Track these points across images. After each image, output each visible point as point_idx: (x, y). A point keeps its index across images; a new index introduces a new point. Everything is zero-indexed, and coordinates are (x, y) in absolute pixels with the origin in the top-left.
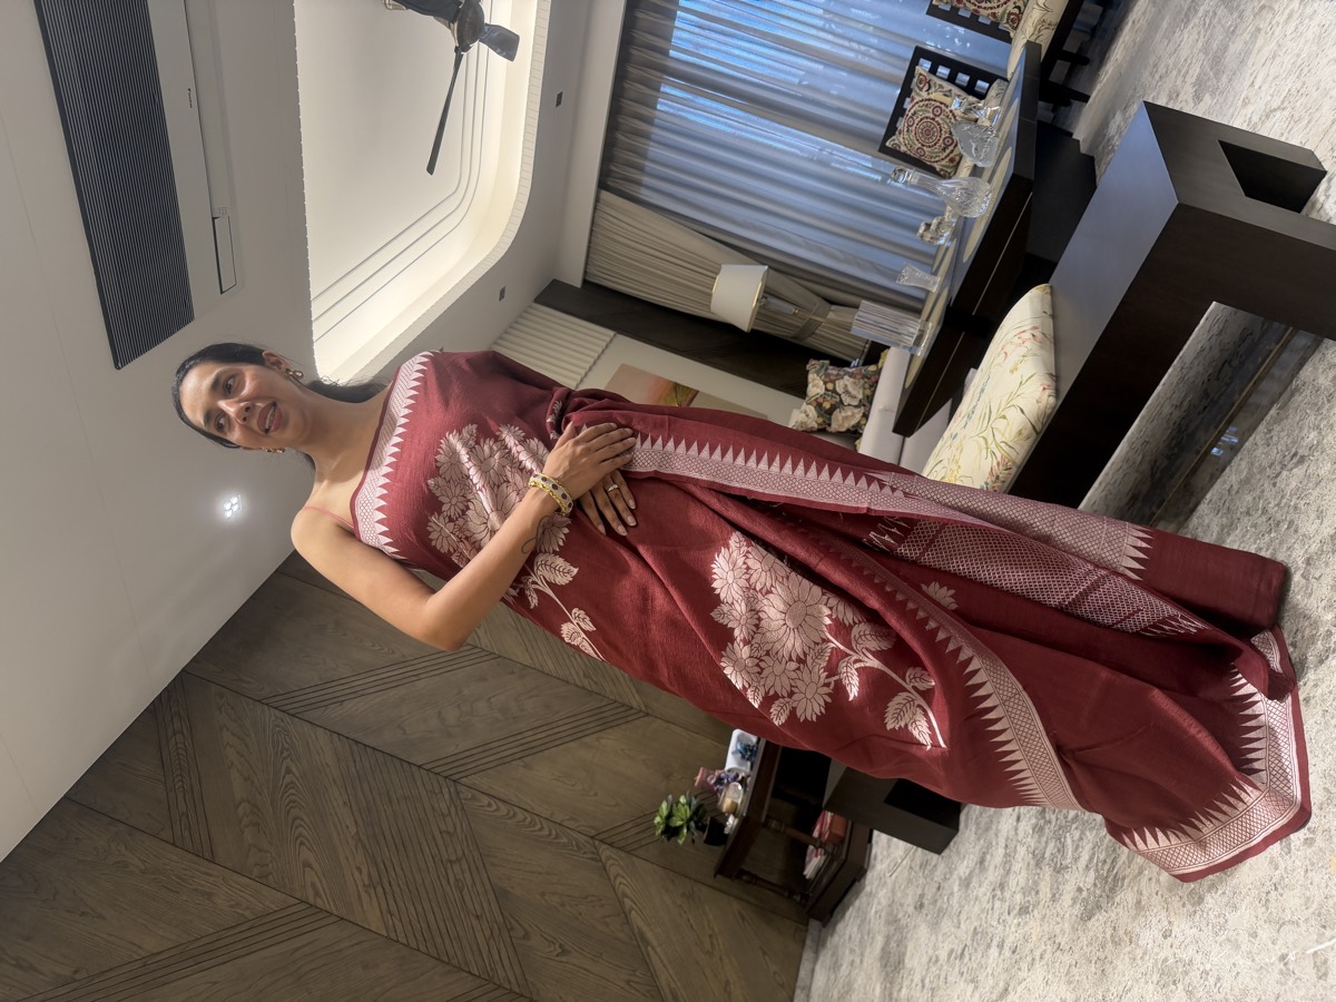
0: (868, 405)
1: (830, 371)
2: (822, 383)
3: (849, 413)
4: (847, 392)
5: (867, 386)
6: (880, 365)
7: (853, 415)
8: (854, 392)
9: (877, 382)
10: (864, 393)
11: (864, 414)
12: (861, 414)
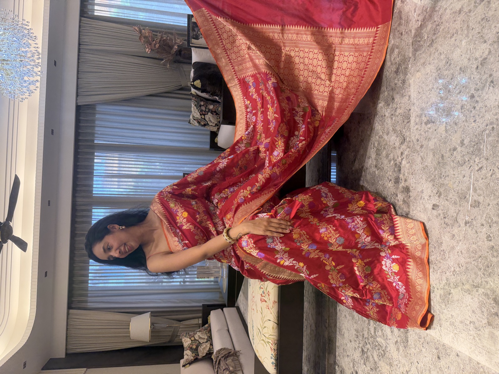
0: (211, 340)
1: (190, 334)
2: (189, 339)
3: (205, 346)
4: (200, 338)
5: (207, 333)
6: (209, 322)
7: (206, 346)
8: (203, 337)
9: (210, 330)
10: (207, 336)
11: (210, 344)
12: (209, 344)
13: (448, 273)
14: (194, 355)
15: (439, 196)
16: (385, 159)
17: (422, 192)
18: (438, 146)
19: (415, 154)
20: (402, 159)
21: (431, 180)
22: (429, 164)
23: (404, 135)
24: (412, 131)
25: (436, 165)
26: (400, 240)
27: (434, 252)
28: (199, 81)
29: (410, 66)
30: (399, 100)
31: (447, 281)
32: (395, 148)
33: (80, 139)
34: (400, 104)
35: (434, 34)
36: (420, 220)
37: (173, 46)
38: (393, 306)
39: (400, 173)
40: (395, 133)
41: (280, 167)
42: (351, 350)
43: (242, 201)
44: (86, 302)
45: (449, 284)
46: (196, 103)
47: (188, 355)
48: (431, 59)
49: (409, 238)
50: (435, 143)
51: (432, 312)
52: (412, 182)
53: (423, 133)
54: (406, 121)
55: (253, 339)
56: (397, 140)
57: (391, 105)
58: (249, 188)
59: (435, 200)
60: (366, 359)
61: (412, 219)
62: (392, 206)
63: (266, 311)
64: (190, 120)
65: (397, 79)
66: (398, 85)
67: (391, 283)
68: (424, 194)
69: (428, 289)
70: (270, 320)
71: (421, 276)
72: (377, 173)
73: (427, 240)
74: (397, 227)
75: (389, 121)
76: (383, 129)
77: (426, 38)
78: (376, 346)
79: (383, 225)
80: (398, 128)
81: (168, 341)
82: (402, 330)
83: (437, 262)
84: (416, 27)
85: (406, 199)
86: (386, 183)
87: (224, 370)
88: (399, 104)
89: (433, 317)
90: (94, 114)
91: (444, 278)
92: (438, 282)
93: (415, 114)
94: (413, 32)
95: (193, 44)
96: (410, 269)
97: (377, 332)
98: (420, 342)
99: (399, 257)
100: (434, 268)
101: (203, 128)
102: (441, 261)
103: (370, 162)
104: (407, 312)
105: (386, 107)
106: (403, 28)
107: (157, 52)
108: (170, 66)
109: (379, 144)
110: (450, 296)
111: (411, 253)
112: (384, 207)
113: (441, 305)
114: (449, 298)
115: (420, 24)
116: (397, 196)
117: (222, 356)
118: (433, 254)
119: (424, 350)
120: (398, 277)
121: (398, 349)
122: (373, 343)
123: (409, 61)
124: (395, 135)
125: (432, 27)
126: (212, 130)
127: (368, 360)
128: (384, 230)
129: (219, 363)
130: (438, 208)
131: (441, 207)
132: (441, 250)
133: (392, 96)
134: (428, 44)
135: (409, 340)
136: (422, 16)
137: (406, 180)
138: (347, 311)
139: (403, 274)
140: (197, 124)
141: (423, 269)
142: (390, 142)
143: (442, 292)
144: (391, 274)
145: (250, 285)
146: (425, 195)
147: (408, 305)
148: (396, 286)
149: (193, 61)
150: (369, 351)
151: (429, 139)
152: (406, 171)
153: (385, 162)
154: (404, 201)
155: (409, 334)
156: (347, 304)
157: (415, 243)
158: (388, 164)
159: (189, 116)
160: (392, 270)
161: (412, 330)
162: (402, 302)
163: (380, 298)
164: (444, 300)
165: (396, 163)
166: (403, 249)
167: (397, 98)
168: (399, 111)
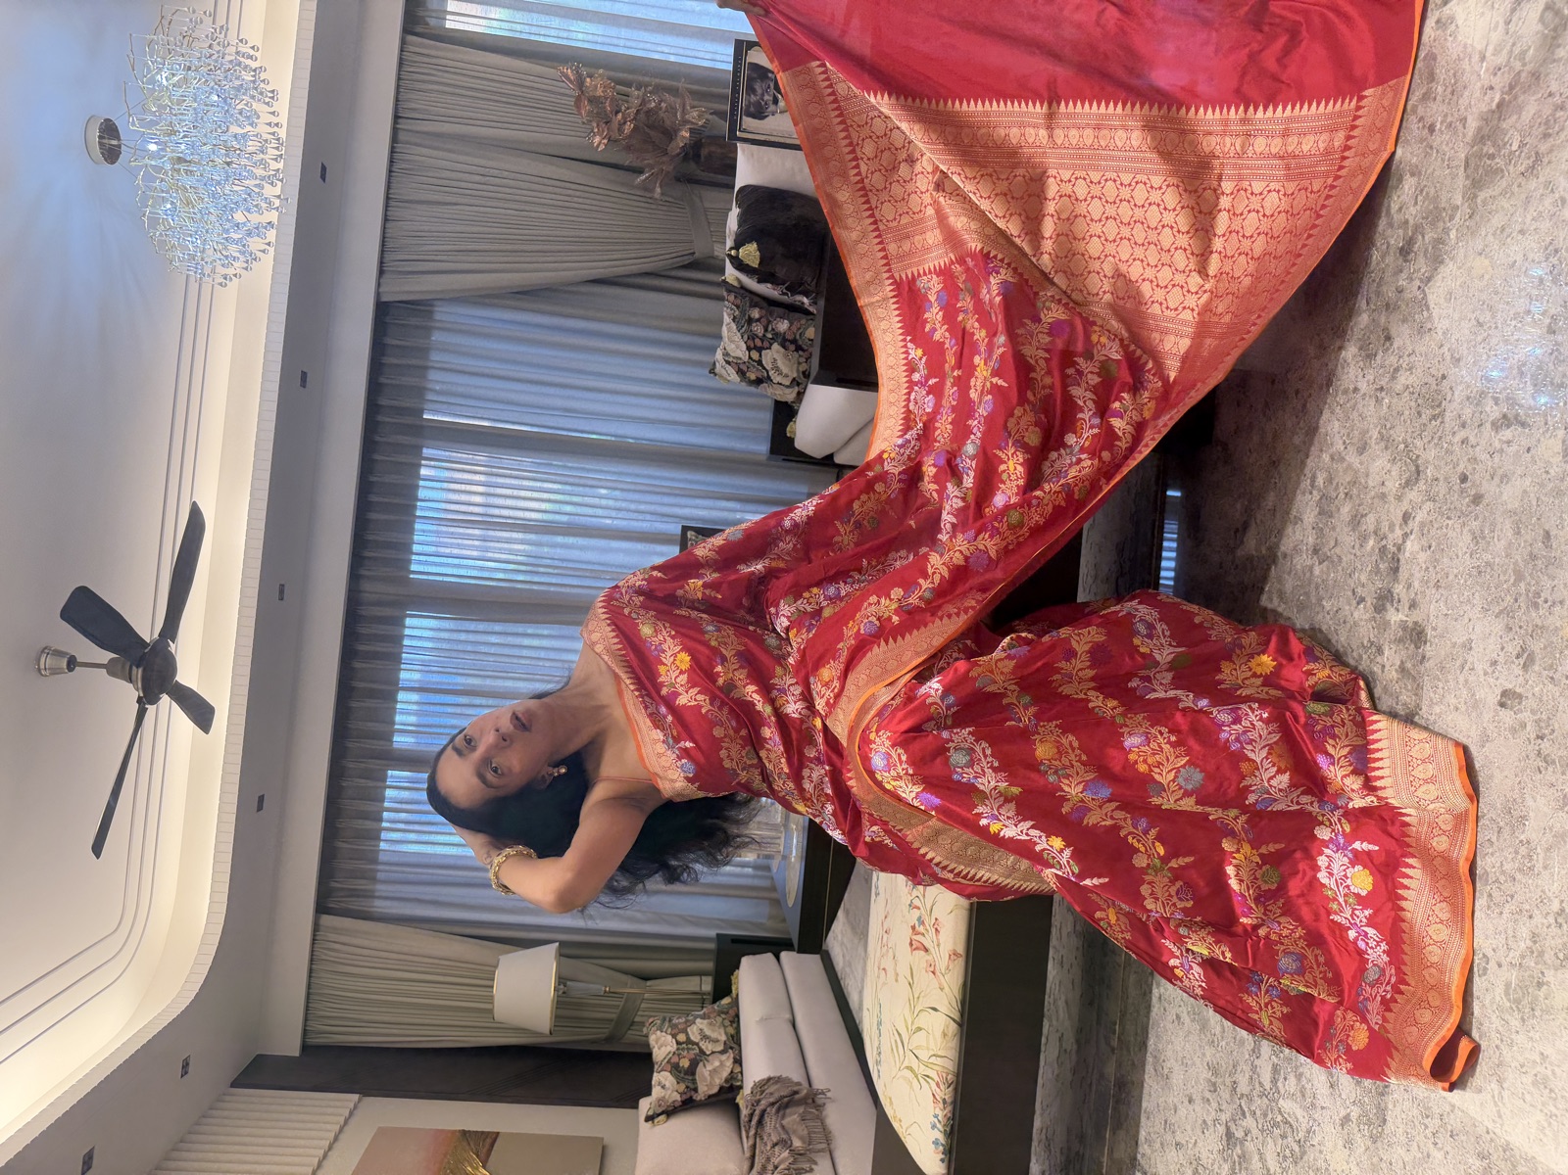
0: (737, 1047)
3: (717, 1064)
4: (705, 1037)
5: (727, 1023)
6: (734, 992)
7: (722, 1063)
8: (714, 1035)
10: (726, 1033)
11: (734, 1058)
12: (732, 1060)
13: (1538, 919)
14: (682, 1087)
15: (1525, 667)
16: (1346, 529)
17: (1468, 646)
18: (1535, 503)
19: (1450, 522)
20: (1406, 535)
21: (1501, 612)
22: (1497, 560)
23: (1418, 456)
24: (1446, 445)
25: (1521, 564)
26: (1380, 793)
27: (1496, 843)
28: (755, 245)
29: (1453, 234)
30: (1408, 342)
31: (1535, 942)
32: (1383, 496)
33: (380, 403)
34: (1409, 355)
35: (1546, 136)
36: (1455, 736)
37: (676, 131)
38: (1340, 1003)
39: (1396, 580)
40: (1386, 448)
41: (999, 533)
42: (1188, 1128)
43: (873, 630)
44: (370, 895)
45: (1541, 954)
46: (737, 313)
47: (663, 1087)
48: (1529, 217)
49: (1413, 789)
50: (1525, 491)
51: (1475, 1034)
52: (1432, 611)
53: (1484, 457)
54: (1427, 413)
55: (878, 1063)
56: (1393, 473)
57: (1378, 358)
58: (897, 593)
59: (1511, 677)
60: (1240, 1164)
61: (1426, 729)
62: (1362, 683)
63: (924, 979)
64: (714, 364)
65: (1404, 275)
66: (1407, 295)
67: (1343, 929)
68: (1472, 652)
69: (1465, 960)
70: (935, 1009)
71: (1445, 916)
72: (1317, 571)
73: (1472, 800)
74: (1378, 750)
75: (1369, 408)
76: (1348, 435)
77: (1515, 147)
78: (1276, 1125)
79: (1331, 741)
80: (1399, 434)
81: (604, 1036)
82: (1367, 1083)
83: (1502, 879)
84: (1484, 108)
85: (1409, 665)
86: (1347, 608)
87: (775, 1145)
88: (1407, 359)
89: (1475, 1052)
90: (428, 330)
91: (1524, 932)
92: (1504, 942)
93: (1462, 391)
94: (1473, 124)
95: (744, 131)
96: (1409, 888)
97: (1281, 1079)
98: (1426, 1127)
99: (1377, 848)
100: (1490, 895)
101: (752, 389)
102: (1518, 876)
103: (1300, 536)
104: (1389, 1026)
105: (1361, 363)
106: (1435, 111)
107: (628, 148)
108: (662, 194)
109: (1330, 480)
110: (1541, 994)
111: (1418, 840)
112: (1335, 685)
113: (1507, 1017)
114: (1536, 998)
115: (1497, 100)
116: (1380, 651)
117: (772, 1100)
118: (1491, 850)
119: (1438, 1155)
120: (1367, 913)
121: (1349, 1143)
122: (1265, 1115)
123: (1451, 218)
124: (1387, 455)
125: (1538, 113)
126: (779, 399)
127: (1244, 1165)
128: (1332, 756)
129: (760, 1122)
130: (1520, 703)
131: (1531, 703)
132: (1521, 841)
133: (1385, 329)
134: (1522, 169)
135: (1388, 1118)
136: (1506, 75)
137: (1413, 605)
138: (1186, 1005)
139: (1386, 902)
140: (734, 376)
141: (1455, 894)
142: (1367, 476)
143: (1513, 976)
144: (1346, 902)
145: (877, 894)
146: (1478, 659)
147: (1392, 1005)
148: (1357, 939)
149: (739, 183)
150: (1249, 1139)
151: (1505, 478)
152: (1418, 575)
153: (1348, 538)
154: (1402, 669)
155: (1389, 1099)
156: (1186, 982)
157: (1432, 807)
158: (1357, 546)
159: (713, 350)
160: (1348, 887)
161: (1402, 1088)
162: (1373, 996)
163: (1301, 971)
164: (1517, 1001)
165: (1384, 547)
166: (1393, 823)
167: (1402, 335)
168: (1403, 379)
